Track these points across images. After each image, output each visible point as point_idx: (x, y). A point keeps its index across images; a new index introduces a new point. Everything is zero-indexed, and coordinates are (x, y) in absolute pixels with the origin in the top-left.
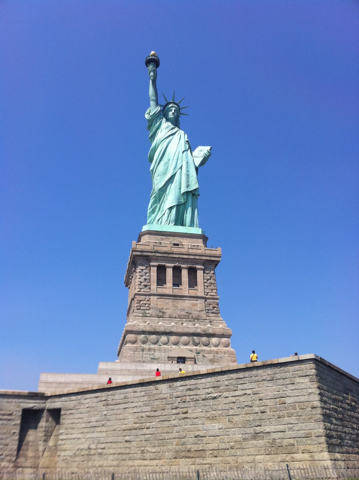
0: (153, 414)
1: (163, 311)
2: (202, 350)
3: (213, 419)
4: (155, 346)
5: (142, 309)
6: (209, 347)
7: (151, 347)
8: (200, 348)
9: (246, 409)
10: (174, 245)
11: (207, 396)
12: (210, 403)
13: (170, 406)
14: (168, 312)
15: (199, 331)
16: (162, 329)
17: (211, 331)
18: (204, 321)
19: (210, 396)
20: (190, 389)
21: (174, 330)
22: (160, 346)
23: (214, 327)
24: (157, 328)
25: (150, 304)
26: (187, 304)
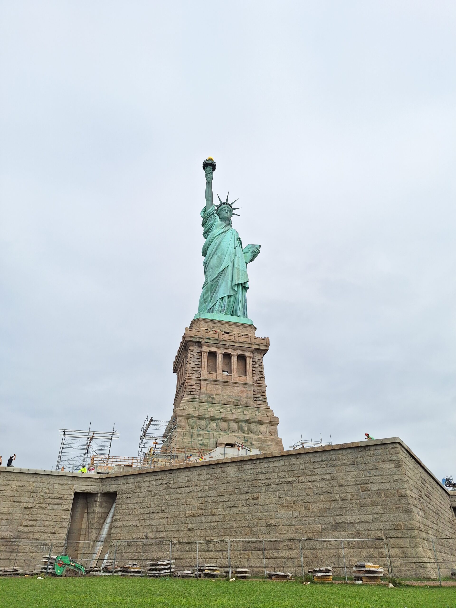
0: (219, 499)
1: (213, 397)
2: (251, 438)
3: (287, 506)
4: (204, 432)
5: (191, 394)
6: (257, 435)
7: (200, 433)
8: (248, 436)
9: (325, 495)
10: (224, 333)
11: (280, 481)
12: (284, 488)
13: (238, 491)
14: (218, 398)
15: (248, 419)
16: (212, 415)
17: (259, 418)
18: (252, 408)
19: (284, 480)
20: (261, 473)
21: (223, 416)
22: (209, 432)
23: (262, 415)
24: (207, 413)
25: (200, 389)
26: (236, 391)
